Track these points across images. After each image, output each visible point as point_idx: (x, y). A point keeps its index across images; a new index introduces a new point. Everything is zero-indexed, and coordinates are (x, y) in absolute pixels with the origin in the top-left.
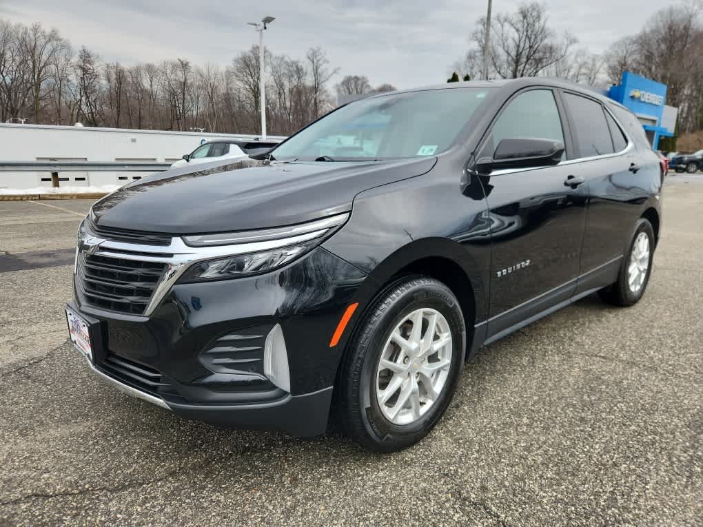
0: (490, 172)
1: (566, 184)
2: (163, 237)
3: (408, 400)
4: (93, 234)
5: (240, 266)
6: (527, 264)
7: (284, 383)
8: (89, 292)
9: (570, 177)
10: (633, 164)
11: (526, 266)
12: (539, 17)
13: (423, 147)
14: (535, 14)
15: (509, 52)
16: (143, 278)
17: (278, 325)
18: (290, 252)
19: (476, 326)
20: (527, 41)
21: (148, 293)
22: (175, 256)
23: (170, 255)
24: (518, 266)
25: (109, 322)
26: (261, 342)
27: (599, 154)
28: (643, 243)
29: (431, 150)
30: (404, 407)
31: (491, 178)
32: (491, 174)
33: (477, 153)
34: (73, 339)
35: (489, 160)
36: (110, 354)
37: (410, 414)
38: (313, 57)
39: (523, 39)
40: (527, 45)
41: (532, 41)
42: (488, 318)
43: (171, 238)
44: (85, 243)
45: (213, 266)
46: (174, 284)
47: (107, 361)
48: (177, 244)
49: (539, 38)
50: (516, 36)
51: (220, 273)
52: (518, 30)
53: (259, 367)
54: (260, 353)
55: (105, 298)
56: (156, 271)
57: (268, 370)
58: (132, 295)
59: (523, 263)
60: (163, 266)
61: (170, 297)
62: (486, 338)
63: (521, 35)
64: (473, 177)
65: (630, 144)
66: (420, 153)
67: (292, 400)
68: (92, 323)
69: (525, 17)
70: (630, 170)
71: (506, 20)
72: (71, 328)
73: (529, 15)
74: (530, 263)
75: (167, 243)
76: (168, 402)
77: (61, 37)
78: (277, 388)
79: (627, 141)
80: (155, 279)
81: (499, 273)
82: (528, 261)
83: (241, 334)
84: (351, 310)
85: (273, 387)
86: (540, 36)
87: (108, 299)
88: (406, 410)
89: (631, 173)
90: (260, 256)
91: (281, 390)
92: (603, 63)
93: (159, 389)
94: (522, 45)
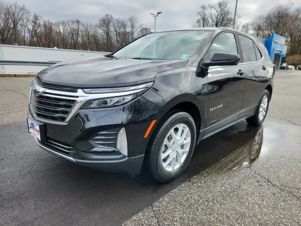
0: (209, 67)
1: (238, 73)
2: (74, 89)
3: (171, 162)
4: (40, 86)
5: (106, 103)
6: (221, 106)
7: (125, 152)
8: (38, 111)
9: (240, 70)
10: (264, 66)
11: (221, 107)
12: (226, 6)
13: (184, 55)
14: (224, 5)
15: (213, 20)
16: (65, 106)
17: (123, 128)
18: (128, 98)
19: (200, 131)
20: (221, 16)
21: (67, 113)
22: (79, 97)
23: (77, 97)
24: (218, 107)
25: (47, 124)
26: (116, 135)
27: (251, 61)
28: (265, 99)
29: (187, 57)
30: (168, 165)
31: (209, 69)
32: (209, 68)
33: (204, 59)
34: (30, 132)
35: (208, 61)
36: (48, 138)
37: (171, 168)
38: (131, 20)
39: (219, 15)
40: (221, 18)
41: (223, 16)
42: (205, 128)
43: (77, 89)
44: (37, 90)
45: (95, 102)
46: (79, 109)
47: (46, 141)
48: (80, 92)
49: (226, 15)
50: (216, 14)
51: (98, 105)
52: (217, 11)
53: (115, 145)
54: (116, 139)
55: (46, 114)
56: (70, 103)
57: (118, 147)
58: (59, 113)
59: (220, 106)
60: (73, 101)
61: (77, 115)
62: (204, 136)
63: (218, 13)
64: (202, 68)
65: (263, 57)
66: (182, 58)
67: (128, 159)
68: (40, 124)
69: (220, 6)
70: (263, 68)
71: (212, 7)
72: (29, 126)
73: (222, 5)
74: (223, 106)
75: (76, 92)
76: (75, 159)
77: (26, 8)
78: (122, 154)
79: (262, 56)
80: (70, 107)
81: (211, 110)
82: (222, 105)
83: (107, 131)
84: (154, 122)
85: (121, 154)
86: (227, 14)
87: (47, 114)
88: (169, 166)
89: (263, 70)
90: (115, 99)
91: (124, 155)
92: (251, 26)
93: (71, 153)
94: (219, 18)
